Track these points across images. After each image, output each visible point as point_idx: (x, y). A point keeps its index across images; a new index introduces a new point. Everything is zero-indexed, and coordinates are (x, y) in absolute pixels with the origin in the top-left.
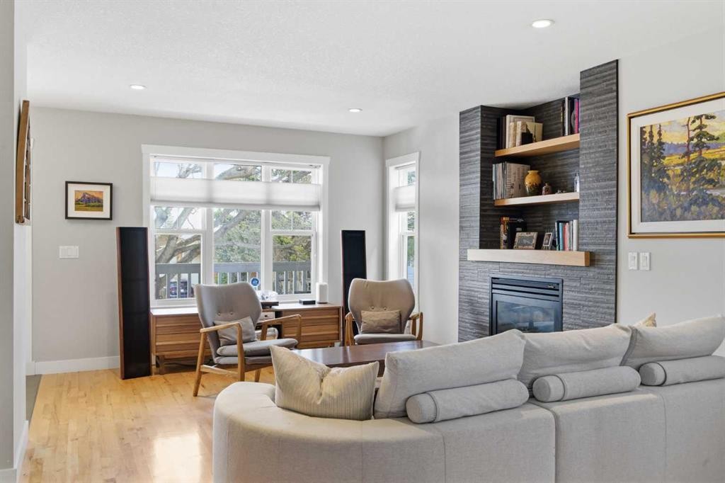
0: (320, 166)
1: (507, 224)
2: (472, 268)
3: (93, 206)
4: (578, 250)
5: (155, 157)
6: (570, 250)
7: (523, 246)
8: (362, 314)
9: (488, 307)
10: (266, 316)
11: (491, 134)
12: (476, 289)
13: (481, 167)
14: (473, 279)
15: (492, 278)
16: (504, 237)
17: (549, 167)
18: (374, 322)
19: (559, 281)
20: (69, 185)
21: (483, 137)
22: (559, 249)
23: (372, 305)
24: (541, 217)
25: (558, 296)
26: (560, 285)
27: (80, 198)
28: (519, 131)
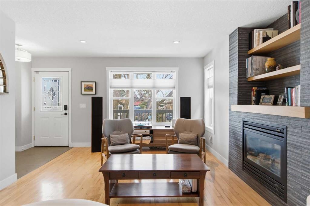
0: (175, 72)
1: (256, 91)
2: (234, 115)
3: (90, 90)
4: (301, 106)
5: (112, 71)
6: (296, 106)
7: (265, 103)
8: (180, 134)
9: (242, 137)
10: (146, 132)
11: (244, 42)
12: (236, 126)
13: (239, 60)
14: (235, 120)
15: (244, 121)
16: (253, 98)
17: (283, 55)
18: (184, 138)
19: (284, 127)
20: (82, 83)
21: (239, 45)
22: (288, 105)
23: (185, 130)
24: (277, 86)
25: (283, 137)
26: (285, 130)
27: (86, 87)
28: (261, 37)
